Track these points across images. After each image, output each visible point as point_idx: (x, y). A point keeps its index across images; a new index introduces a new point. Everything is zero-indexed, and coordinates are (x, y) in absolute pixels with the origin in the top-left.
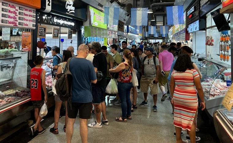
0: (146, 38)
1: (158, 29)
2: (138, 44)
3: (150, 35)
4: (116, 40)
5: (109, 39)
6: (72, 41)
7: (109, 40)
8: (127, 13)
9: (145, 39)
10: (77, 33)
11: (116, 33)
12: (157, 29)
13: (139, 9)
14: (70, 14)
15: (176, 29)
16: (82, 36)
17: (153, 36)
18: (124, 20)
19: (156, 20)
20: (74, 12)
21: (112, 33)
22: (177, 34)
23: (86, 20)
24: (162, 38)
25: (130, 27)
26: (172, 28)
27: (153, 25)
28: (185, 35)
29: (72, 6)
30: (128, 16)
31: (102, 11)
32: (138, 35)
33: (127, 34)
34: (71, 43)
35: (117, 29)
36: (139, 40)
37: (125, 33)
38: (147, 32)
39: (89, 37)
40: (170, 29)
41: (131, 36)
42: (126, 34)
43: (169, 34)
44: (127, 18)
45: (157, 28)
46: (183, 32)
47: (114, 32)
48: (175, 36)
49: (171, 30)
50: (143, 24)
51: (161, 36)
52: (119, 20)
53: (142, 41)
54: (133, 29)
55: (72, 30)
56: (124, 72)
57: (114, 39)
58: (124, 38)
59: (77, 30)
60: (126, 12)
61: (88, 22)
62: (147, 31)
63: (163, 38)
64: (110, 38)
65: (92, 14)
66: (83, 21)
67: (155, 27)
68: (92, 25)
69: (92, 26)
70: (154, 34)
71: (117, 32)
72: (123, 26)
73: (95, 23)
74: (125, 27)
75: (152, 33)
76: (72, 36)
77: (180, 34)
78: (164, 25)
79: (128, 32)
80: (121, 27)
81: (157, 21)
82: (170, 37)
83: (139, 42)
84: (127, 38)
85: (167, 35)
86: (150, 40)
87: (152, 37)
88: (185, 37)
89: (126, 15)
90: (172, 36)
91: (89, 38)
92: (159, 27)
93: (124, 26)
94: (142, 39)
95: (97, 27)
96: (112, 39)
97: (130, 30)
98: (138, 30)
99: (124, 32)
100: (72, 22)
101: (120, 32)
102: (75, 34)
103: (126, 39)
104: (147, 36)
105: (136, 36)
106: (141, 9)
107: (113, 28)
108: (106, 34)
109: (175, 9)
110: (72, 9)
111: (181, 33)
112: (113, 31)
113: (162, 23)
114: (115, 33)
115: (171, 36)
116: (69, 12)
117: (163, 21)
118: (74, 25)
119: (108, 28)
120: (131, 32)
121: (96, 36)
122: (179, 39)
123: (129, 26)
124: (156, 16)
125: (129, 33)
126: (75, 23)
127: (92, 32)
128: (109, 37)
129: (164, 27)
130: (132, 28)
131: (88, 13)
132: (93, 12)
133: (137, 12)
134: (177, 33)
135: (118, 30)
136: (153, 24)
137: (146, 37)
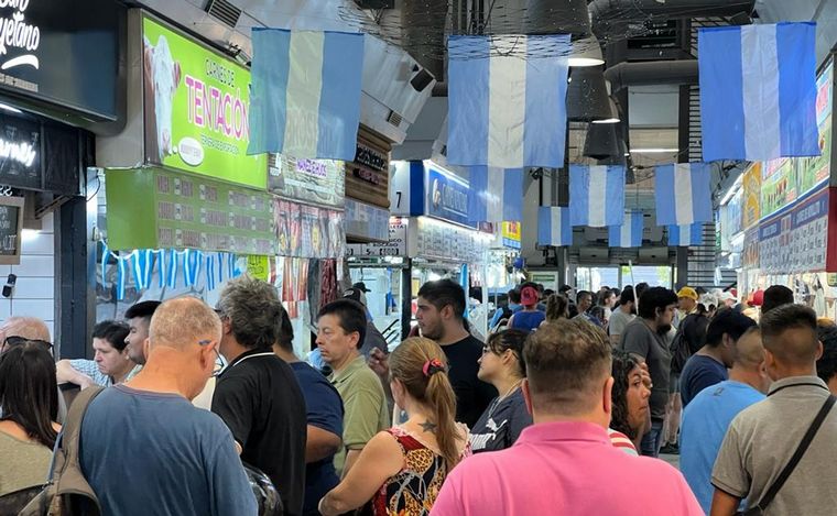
0: (552, 259)
1: (642, 188)
2: (491, 299)
3: (580, 230)
4: (333, 272)
5: (281, 262)
6: (12, 279)
7: (279, 272)
8: (413, 62)
9: (541, 259)
10: (49, 218)
11: (335, 219)
12: (632, 190)
13: (503, 42)
14: (9, 80)
15: (769, 185)
16: (91, 246)
17: (602, 243)
18: (393, 118)
19: (624, 116)
20: (33, 61)
21: (301, 218)
22: (773, 228)
23: (120, 127)
24: (671, 254)
25: (434, 174)
26: (741, 178)
27: (602, 158)
28: (823, 235)
29: (19, 17)
30: (419, 84)
31: (229, 53)
32: (490, 229)
33: (414, 224)
34: (7, 292)
35: (341, 188)
36: (502, 269)
37: (393, 220)
38: (556, 211)
39: (142, 247)
40: (731, 191)
41: (439, 242)
42: (405, 221)
43: (724, 223)
44: (413, 102)
45: (630, 178)
46: (812, 211)
47: (316, 213)
48: (762, 239)
49: (734, 194)
50: (532, 158)
51: (663, 242)
52: (362, 127)
53: (520, 276)
54: (455, 185)
55: (20, 202)
56: (398, 495)
57: (314, 265)
58: (388, 258)
59: (48, 195)
60: (406, 58)
61: (132, 136)
62: (563, 199)
63: (677, 257)
64: (288, 256)
65: (161, 78)
66: (95, 128)
67: (620, 171)
68: (166, 161)
69: (159, 165)
70: (614, 222)
71: (339, 209)
72: (383, 163)
73: (186, 149)
74: (400, 169)
75: (596, 218)
76: (17, 242)
77: (794, 226)
78: (683, 158)
79: (417, 209)
80: (366, 173)
81: (632, 121)
82: (724, 246)
83: (502, 284)
84: (408, 260)
85: (707, 231)
86: (582, 272)
87: (598, 249)
88: (823, 250)
89: (402, 77)
90: (739, 240)
91: (142, 256)
92: (650, 168)
93: (392, 163)
94: (519, 266)
95: (200, 179)
96: (305, 267)
97: (432, 191)
98: (492, 197)
99: (386, 207)
100: (17, 139)
101: (361, 211)
102: (39, 227)
103: (398, 260)
104: (556, 242)
105: (481, 238)
106: (524, 44)
107: (314, 181)
108: (263, 224)
109: (758, 45)
110: (19, 44)
111: (801, 217)
112: (310, 203)
113: (674, 136)
114: (326, 221)
115: (732, 242)
116: (6, 66)
117: (676, 122)
118: (37, 165)
119: (275, 185)
120: (440, 212)
121: (191, 242)
122: (786, 261)
123: (428, 165)
124: (623, 83)
125: (423, 221)
126: (37, 148)
127: (168, 212)
128: (282, 247)
129: (682, 173)
130: (449, 175)
131: (135, 71)
132: (170, 63)
133: (492, 69)
134: (776, 220)
135: (347, 195)
136: (608, 147)
137: (549, 248)
